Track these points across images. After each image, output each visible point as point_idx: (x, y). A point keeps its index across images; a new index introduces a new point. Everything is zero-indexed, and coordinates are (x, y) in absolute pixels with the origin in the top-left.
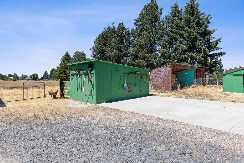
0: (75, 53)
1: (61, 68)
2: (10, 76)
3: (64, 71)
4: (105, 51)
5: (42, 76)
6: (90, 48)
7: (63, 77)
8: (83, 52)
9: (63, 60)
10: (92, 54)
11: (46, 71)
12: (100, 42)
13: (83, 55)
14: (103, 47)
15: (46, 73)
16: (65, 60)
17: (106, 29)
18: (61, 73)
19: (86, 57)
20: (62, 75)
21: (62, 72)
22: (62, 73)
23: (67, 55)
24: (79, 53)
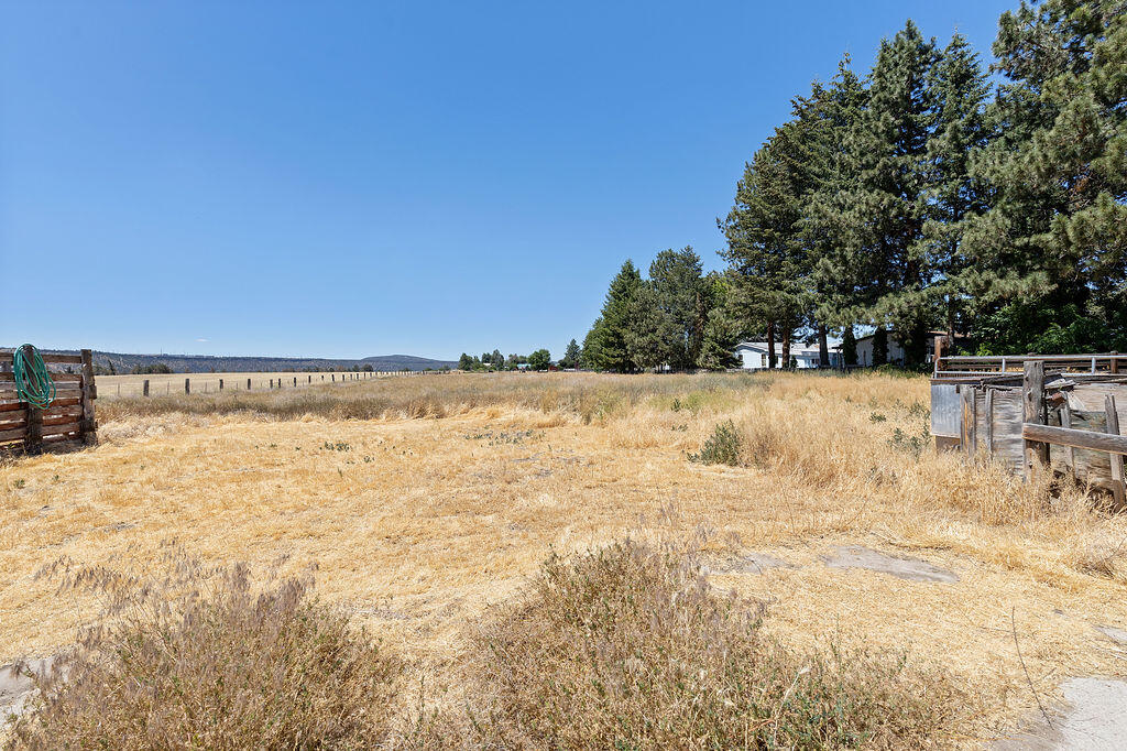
0: (656, 260)
1: (608, 326)
2: (487, 358)
3: (618, 336)
4: (797, 216)
5: (563, 357)
6: (718, 221)
7: (614, 357)
8: (689, 249)
9: (613, 294)
10: (727, 248)
11: (574, 341)
12: (768, 177)
13: (690, 260)
14: (786, 196)
15: (573, 348)
16: (620, 292)
17: (799, 103)
18: (609, 344)
19: (699, 270)
20: (611, 351)
21: (611, 339)
22: (612, 344)
23: (630, 274)
24: (671, 256)
